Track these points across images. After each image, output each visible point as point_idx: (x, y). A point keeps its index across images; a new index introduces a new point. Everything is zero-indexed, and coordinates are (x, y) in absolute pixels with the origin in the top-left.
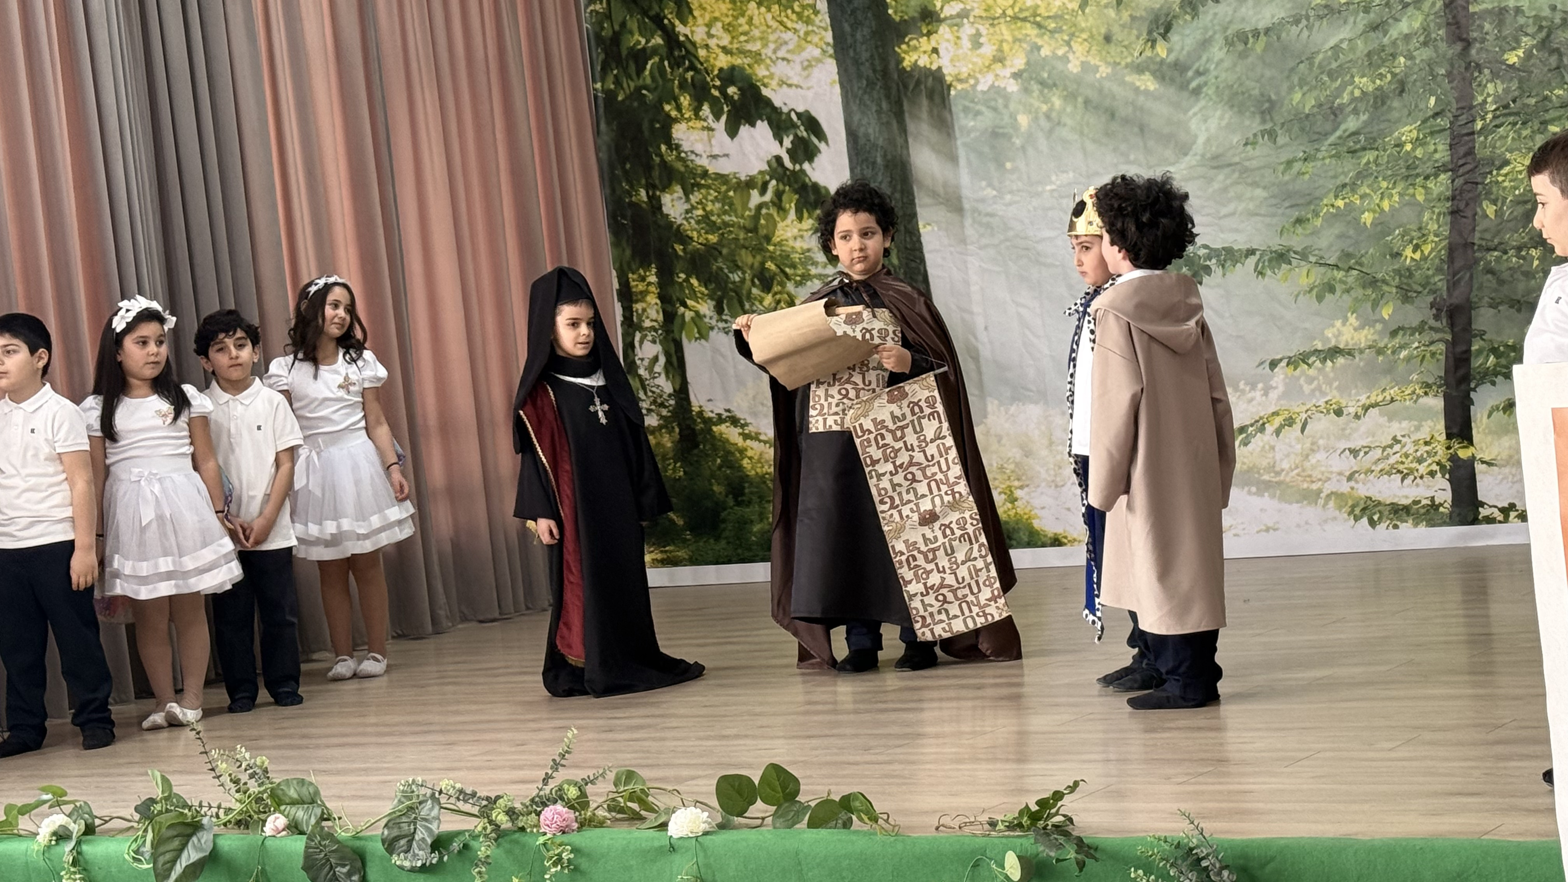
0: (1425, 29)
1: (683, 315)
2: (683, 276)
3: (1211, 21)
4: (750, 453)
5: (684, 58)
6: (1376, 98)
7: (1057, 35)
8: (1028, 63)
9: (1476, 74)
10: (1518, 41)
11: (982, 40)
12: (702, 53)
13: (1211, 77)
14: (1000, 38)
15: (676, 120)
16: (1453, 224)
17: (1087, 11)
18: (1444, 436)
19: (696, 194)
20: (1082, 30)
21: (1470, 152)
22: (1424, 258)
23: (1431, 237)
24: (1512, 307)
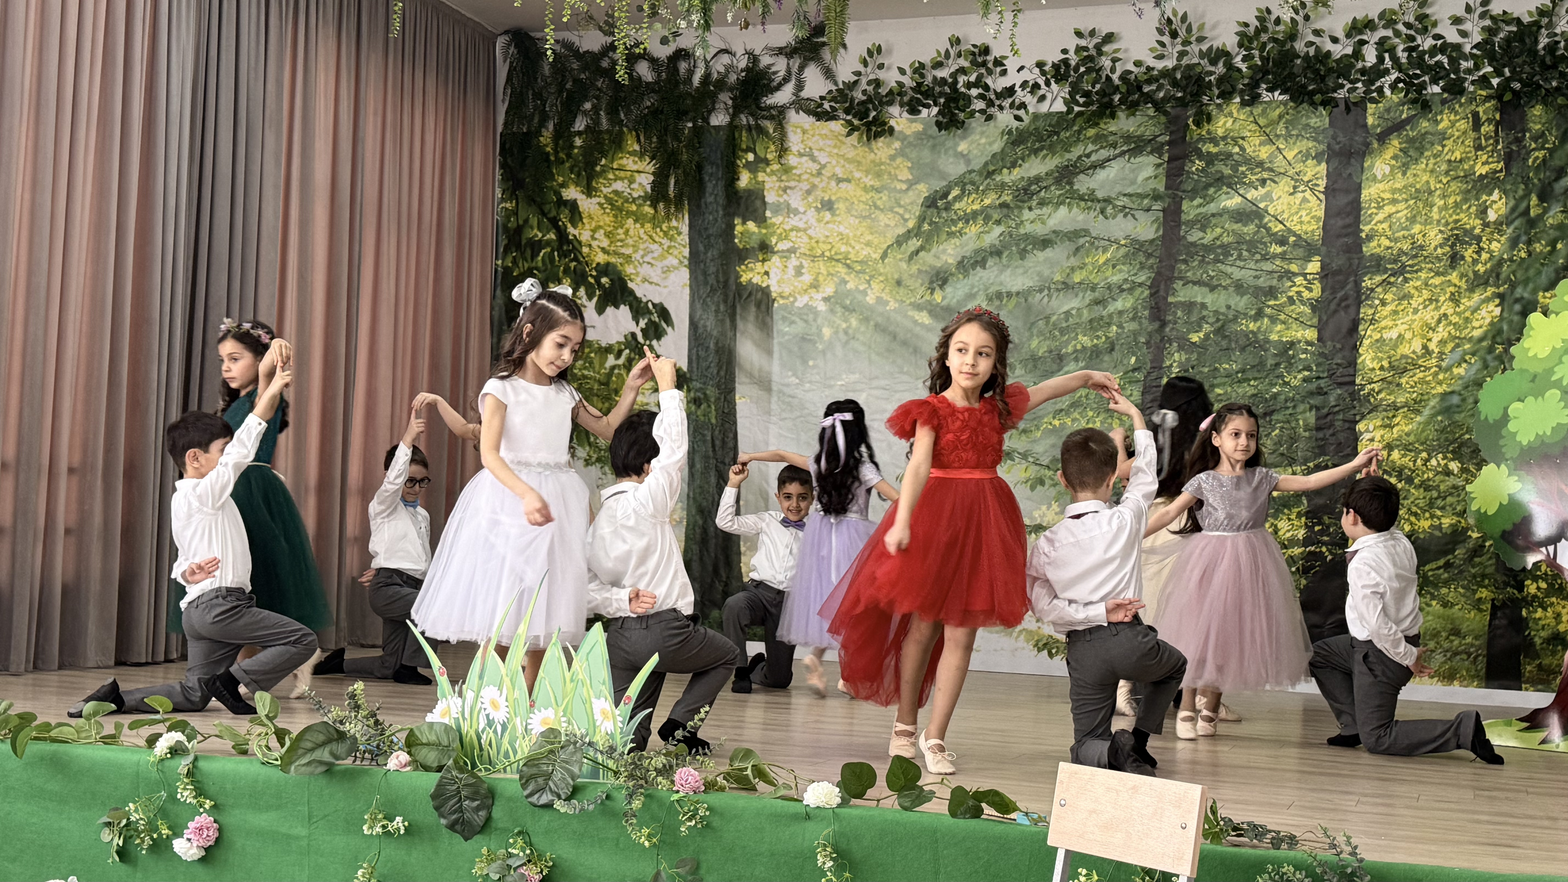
0: (1135, 308)
3: (978, 281)
5: (570, 251)
6: (1092, 352)
7: (861, 275)
8: (836, 292)
9: (1167, 345)
10: (1201, 327)
11: (803, 271)
12: (585, 250)
14: (817, 271)
17: (886, 261)
20: (880, 274)
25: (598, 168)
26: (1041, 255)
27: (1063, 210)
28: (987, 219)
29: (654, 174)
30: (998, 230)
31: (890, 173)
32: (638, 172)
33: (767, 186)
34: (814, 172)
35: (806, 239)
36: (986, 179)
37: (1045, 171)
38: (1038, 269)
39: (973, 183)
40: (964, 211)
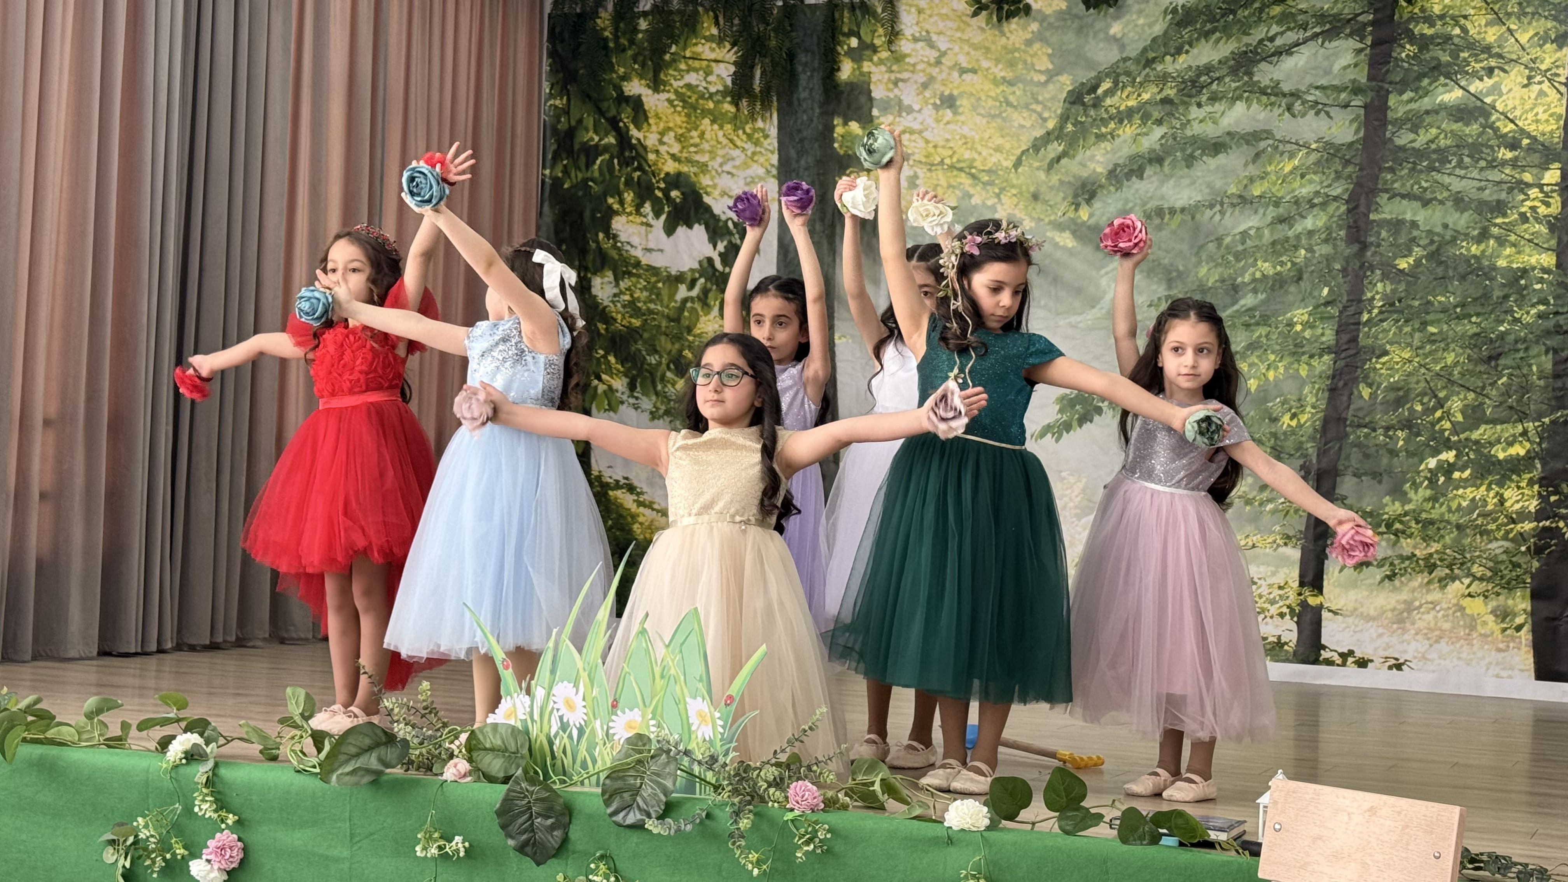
0: (1328, 228)
1: (596, 387)
2: (601, 352)
3: (1134, 195)
4: (641, 519)
5: (633, 159)
6: (1274, 281)
7: (988, 188)
9: (1369, 273)
10: (1410, 251)
11: (918, 182)
12: (651, 157)
14: (935, 182)
15: (617, 213)
16: (1330, 400)
17: (1020, 170)
18: (1297, 584)
19: (626, 280)
20: (1013, 186)
21: (1354, 340)
22: (1300, 426)
23: (1308, 409)
24: (1374, 478)
25: (667, 57)
26: (1212, 163)
27: (1240, 107)
28: (1146, 117)
29: (735, 63)
30: (1158, 132)
31: (1025, 62)
32: (716, 61)
33: (874, 78)
34: (932, 61)
35: (921, 143)
36: (1144, 68)
37: (1217, 59)
38: (1207, 179)
39: (1128, 74)
40: (1117, 108)
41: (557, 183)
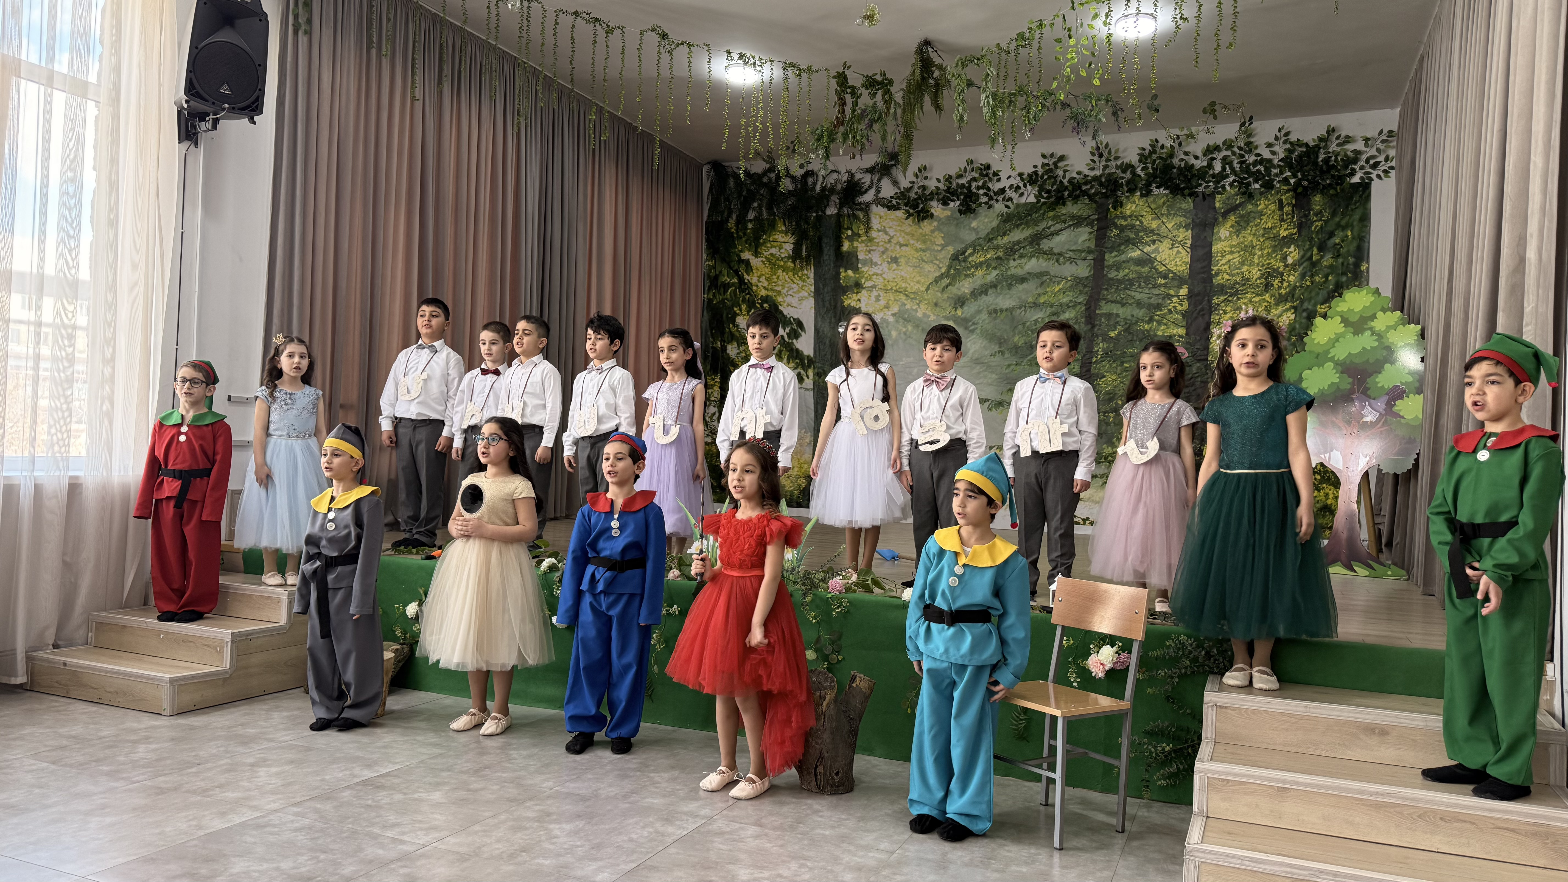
3: (983, 303)
5: (746, 289)
7: (914, 300)
8: (899, 310)
9: (1096, 339)
10: (1116, 328)
11: (880, 298)
12: (754, 288)
13: (979, 326)
15: (738, 315)
17: (929, 292)
20: (925, 300)
21: (1089, 370)
25: (761, 241)
26: (1021, 287)
27: (1034, 261)
28: (988, 266)
29: (793, 243)
30: (995, 273)
31: (931, 241)
32: (785, 242)
33: (859, 249)
34: (887, 241)
35: (881, 280)
36: (988, 243)
37: (1023, 238)
38: (1018, 295)
39: (980, 245)
40: (975, 262)
41: (710, 300)
